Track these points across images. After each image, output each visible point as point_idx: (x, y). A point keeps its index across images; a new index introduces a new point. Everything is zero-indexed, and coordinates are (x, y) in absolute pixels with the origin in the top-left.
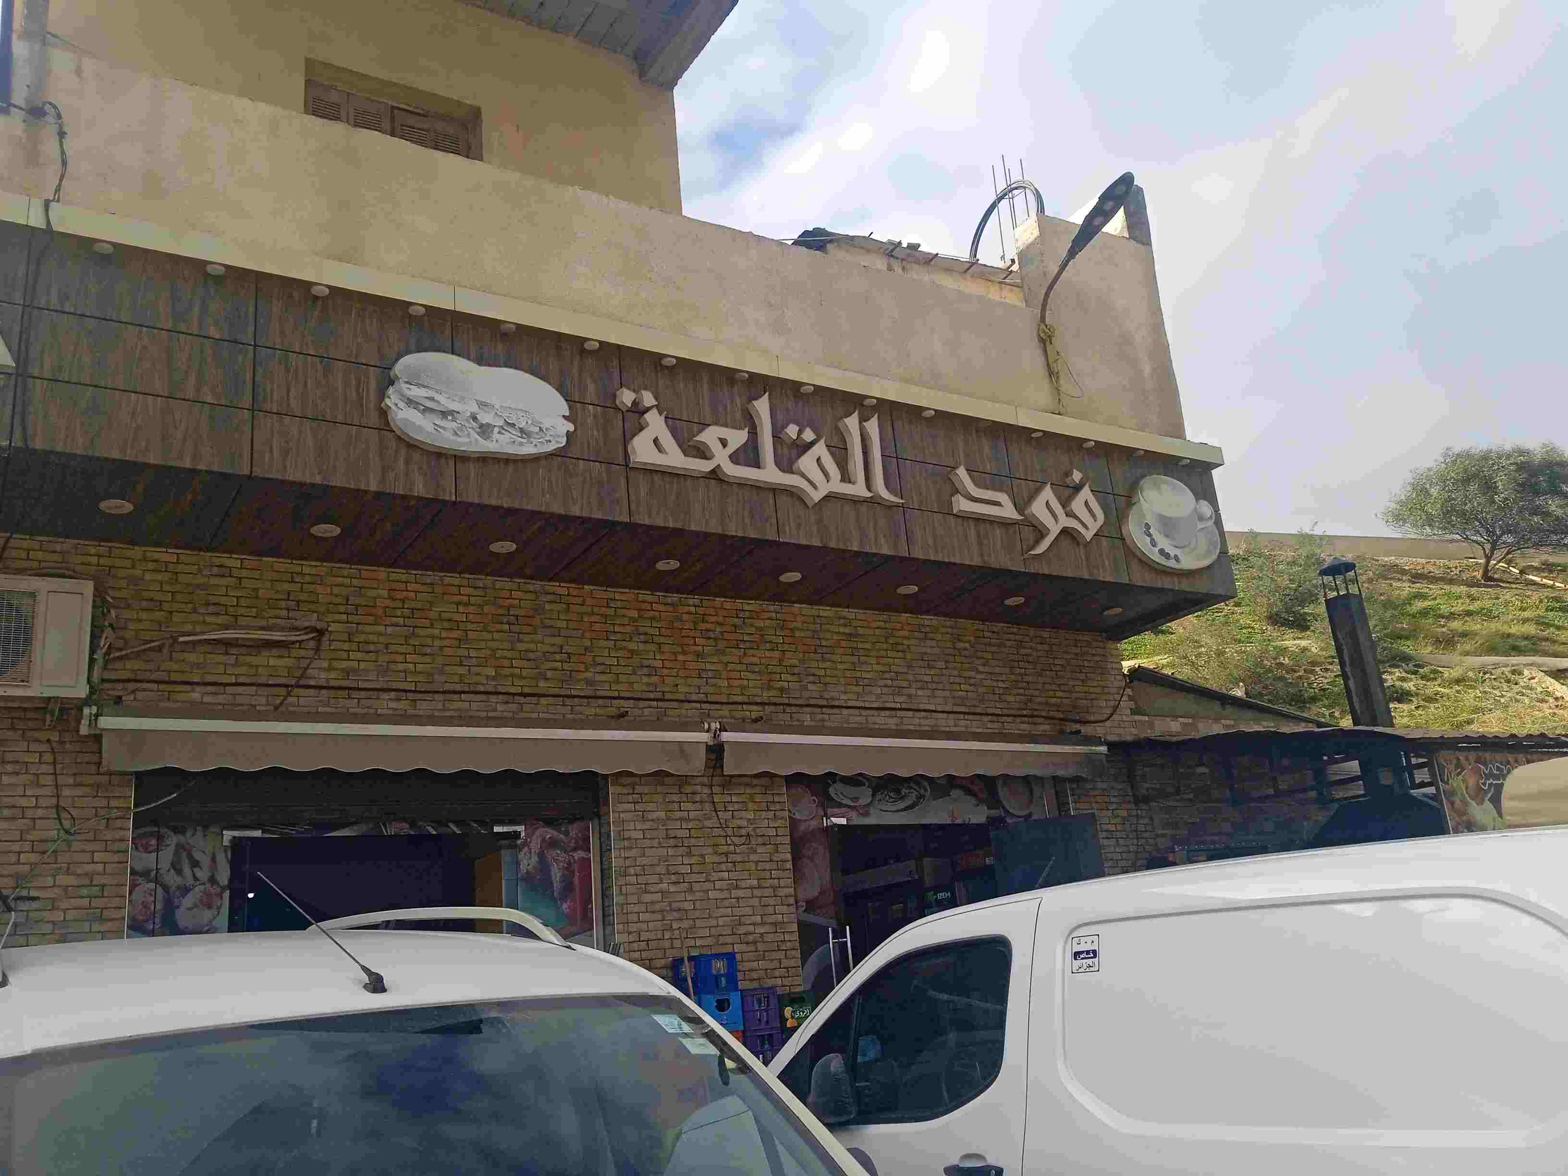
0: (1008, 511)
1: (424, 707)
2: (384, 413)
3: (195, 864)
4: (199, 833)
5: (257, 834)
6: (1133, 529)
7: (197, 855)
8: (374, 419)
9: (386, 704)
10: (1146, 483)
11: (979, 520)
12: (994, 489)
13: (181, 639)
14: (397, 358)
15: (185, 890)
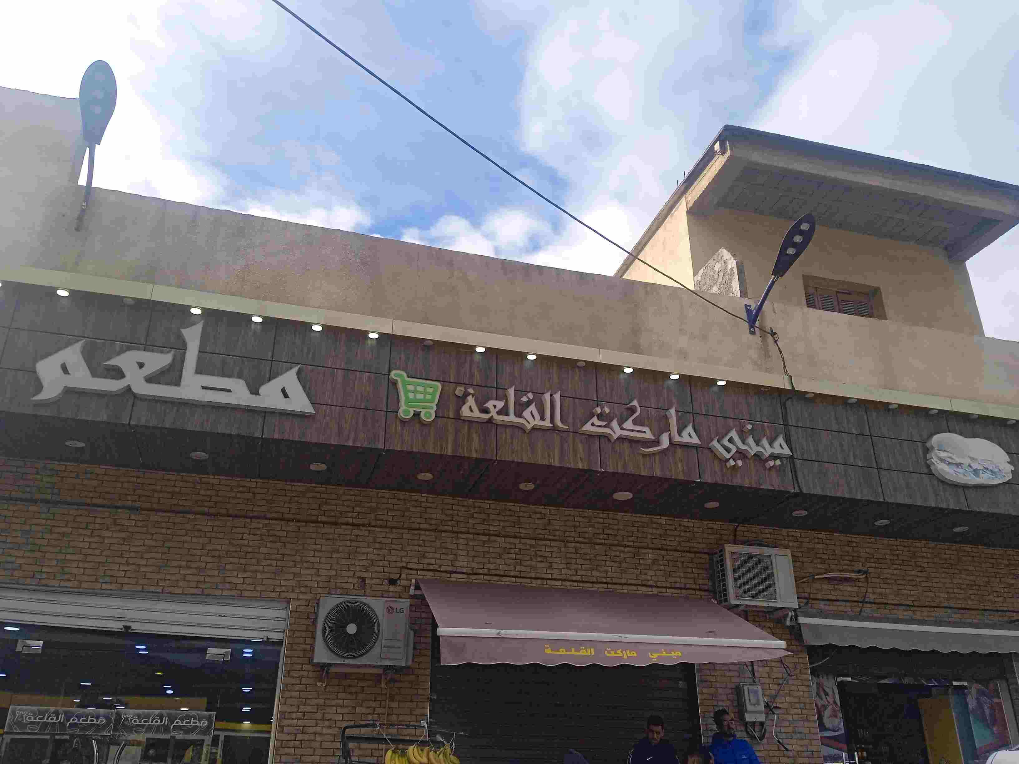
1: (918, 616)
2: (929, 466)
3: (826, 694)
4: (825, 678)
5: (849, 679)
7: (827, 690)
8: (925, 469)
9: (901, 613)
13: (816, 577)
14: (930, 436)
15: (825, 707)
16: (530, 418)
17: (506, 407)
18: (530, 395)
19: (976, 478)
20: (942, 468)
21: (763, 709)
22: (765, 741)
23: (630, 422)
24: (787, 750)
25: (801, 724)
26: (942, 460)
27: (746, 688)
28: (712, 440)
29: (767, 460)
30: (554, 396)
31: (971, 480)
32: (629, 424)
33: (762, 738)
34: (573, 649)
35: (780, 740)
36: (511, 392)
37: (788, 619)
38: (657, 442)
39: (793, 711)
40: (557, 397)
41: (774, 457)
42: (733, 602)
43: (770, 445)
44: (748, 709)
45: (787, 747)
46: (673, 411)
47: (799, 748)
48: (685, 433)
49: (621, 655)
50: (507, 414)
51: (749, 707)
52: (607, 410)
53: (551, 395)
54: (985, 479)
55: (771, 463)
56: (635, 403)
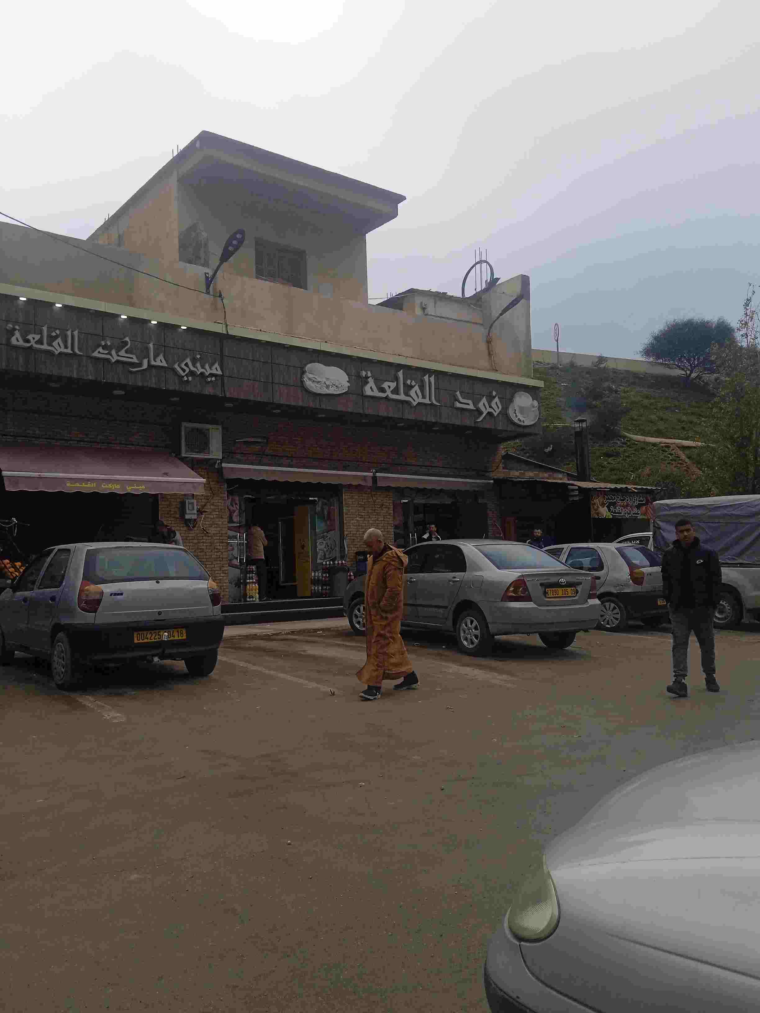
0: (471, 407)
2: (302, 382)
3: (236, 504)
4: (236, 496)
5: (251, 496)
6: (511, 412)
8: (299, 384)
10: (516, 395)
11: (463, 409)
12: (467, 399)
14: (306, 365)
15: (234, 511)
16: (57, 347)
17: (42, 337)
18: (58, 332)
19: (327, 390)
20: (308, 384)
21: (196, 512)
22: (195, 529)
23: (123, 351)
24: (207, 533)
25: (217, 520)
26: (310, 379)
27: (187, 501)
28: (175, 363)
29: (208, 377)
30: (74, 332)
31: (325, 391)
32: (122, 353)
33: (194, 527)
34: (83, 484)
35: (205, 528)
36: (45, 329)
37: (217, 464)
38: (140, 365)
39: (214, 513)
40: (76, 333)
41: (212, 375)
42: (183, 455)
43: (210, 368)
44: (187, 513)
45: (207, 531)
46: (151, 345)
47: (215, 532)
48: (158, 359)
49: (111, 487)
50: (42, 344)
51: (188, 511)
52: (109, 344)
53: (72, 331)
54: (332, 391)
55: (209, 379)
56: (127, 339)
